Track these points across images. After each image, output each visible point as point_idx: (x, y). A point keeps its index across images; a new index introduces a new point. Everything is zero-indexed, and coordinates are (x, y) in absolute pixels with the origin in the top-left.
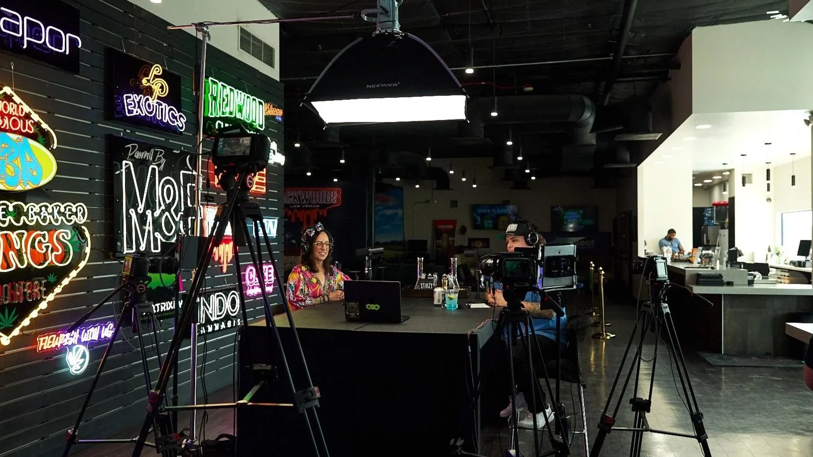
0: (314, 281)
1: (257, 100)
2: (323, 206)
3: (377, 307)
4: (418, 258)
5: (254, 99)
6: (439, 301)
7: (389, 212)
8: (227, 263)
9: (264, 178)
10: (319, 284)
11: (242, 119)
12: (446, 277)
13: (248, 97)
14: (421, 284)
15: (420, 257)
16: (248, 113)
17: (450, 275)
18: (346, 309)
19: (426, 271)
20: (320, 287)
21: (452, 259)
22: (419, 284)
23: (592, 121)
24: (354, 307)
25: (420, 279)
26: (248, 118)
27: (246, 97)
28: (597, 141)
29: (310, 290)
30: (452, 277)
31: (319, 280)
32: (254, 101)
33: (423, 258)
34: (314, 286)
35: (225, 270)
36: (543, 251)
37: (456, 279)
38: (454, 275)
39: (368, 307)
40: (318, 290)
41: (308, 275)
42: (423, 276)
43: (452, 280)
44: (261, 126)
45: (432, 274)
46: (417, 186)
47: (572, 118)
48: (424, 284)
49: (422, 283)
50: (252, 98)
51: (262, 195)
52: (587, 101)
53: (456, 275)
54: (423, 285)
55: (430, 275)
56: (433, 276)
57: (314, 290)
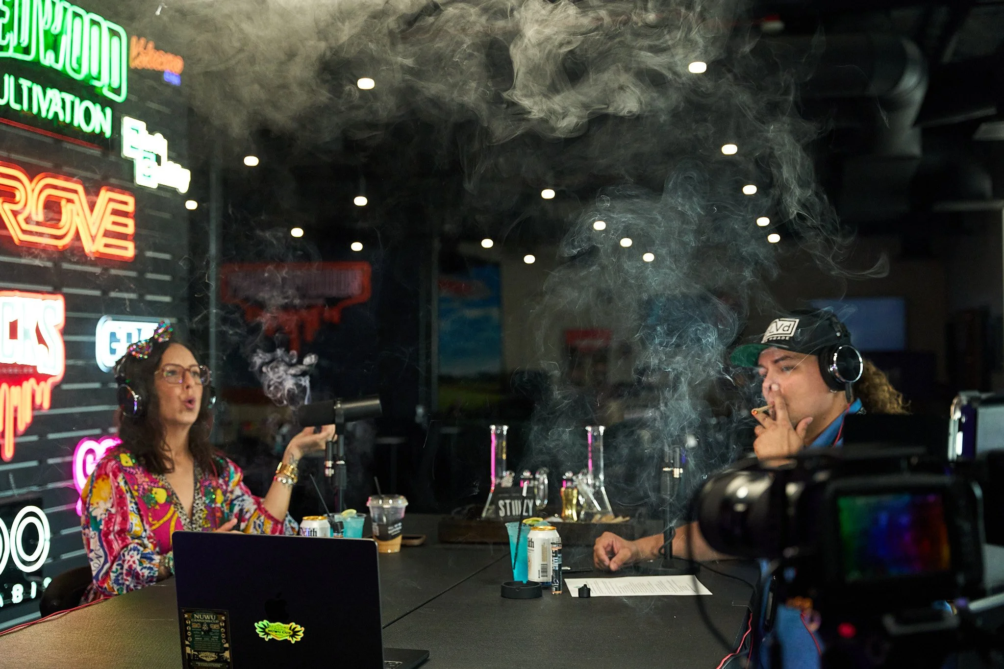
0: (161, 496)
1: (106, 24)
2: (332, 302)
3: (295, 634)
4: (493, 427)
5: (94, 22)
6: (544, 570)
7: (472, 313)
8: (15, 434)
9: (131, 222)
10: (176, 504)
11: (59, 67)
12: (571, 480)
13: (76, 15)
14: (501, 503)
15: (499, 423)
16: (76, 54)
17: (585, 474)
18: (184, 636)
19: (514, 464)
20: (177, 514)
21: (589, 429)
22: (494, 502)
23: (918, 96)
24: (210, 630)
25: (498, 486)
26: (75, 66)
27: (69, 14)
28: (925, 148)
29: (147, 527)
30: (590, 482)
31: (173, 494)
32: (95, 27)
33: (505, 428)
34: (160, 511)
35: (8, 453)
36: (969, 429)
37: (603, 489)
38: (596, 476)
39: (263, 630)
40: (173, 523)
41: (140, 481)
42: (507, 480)
43: (590, 492)
44: (117, 91)
45: (533, 473)
46: (529, 259)
47: (875, 89)
48: (508, 501)
49: (504, 499)
50: (88, 17)
51: (123, 263)
52: (912, 49)
53: (602, 477)
54: (505, 506)
55: (527, 474)
56: (534, 479)
57: (157, 525)
